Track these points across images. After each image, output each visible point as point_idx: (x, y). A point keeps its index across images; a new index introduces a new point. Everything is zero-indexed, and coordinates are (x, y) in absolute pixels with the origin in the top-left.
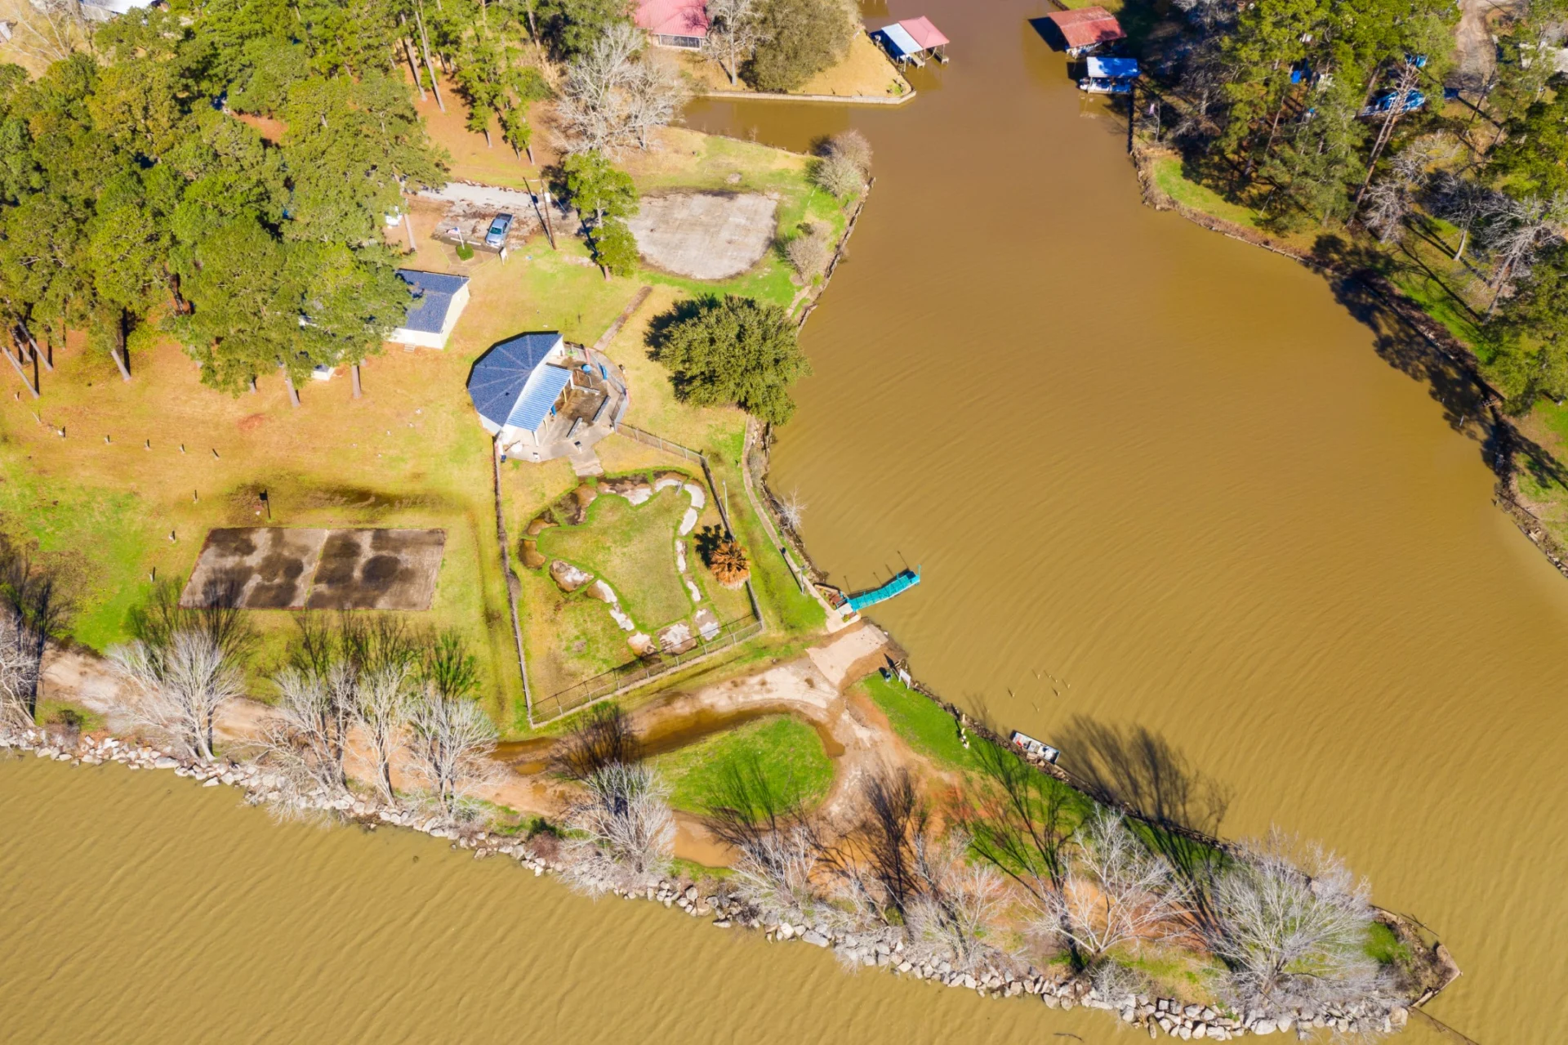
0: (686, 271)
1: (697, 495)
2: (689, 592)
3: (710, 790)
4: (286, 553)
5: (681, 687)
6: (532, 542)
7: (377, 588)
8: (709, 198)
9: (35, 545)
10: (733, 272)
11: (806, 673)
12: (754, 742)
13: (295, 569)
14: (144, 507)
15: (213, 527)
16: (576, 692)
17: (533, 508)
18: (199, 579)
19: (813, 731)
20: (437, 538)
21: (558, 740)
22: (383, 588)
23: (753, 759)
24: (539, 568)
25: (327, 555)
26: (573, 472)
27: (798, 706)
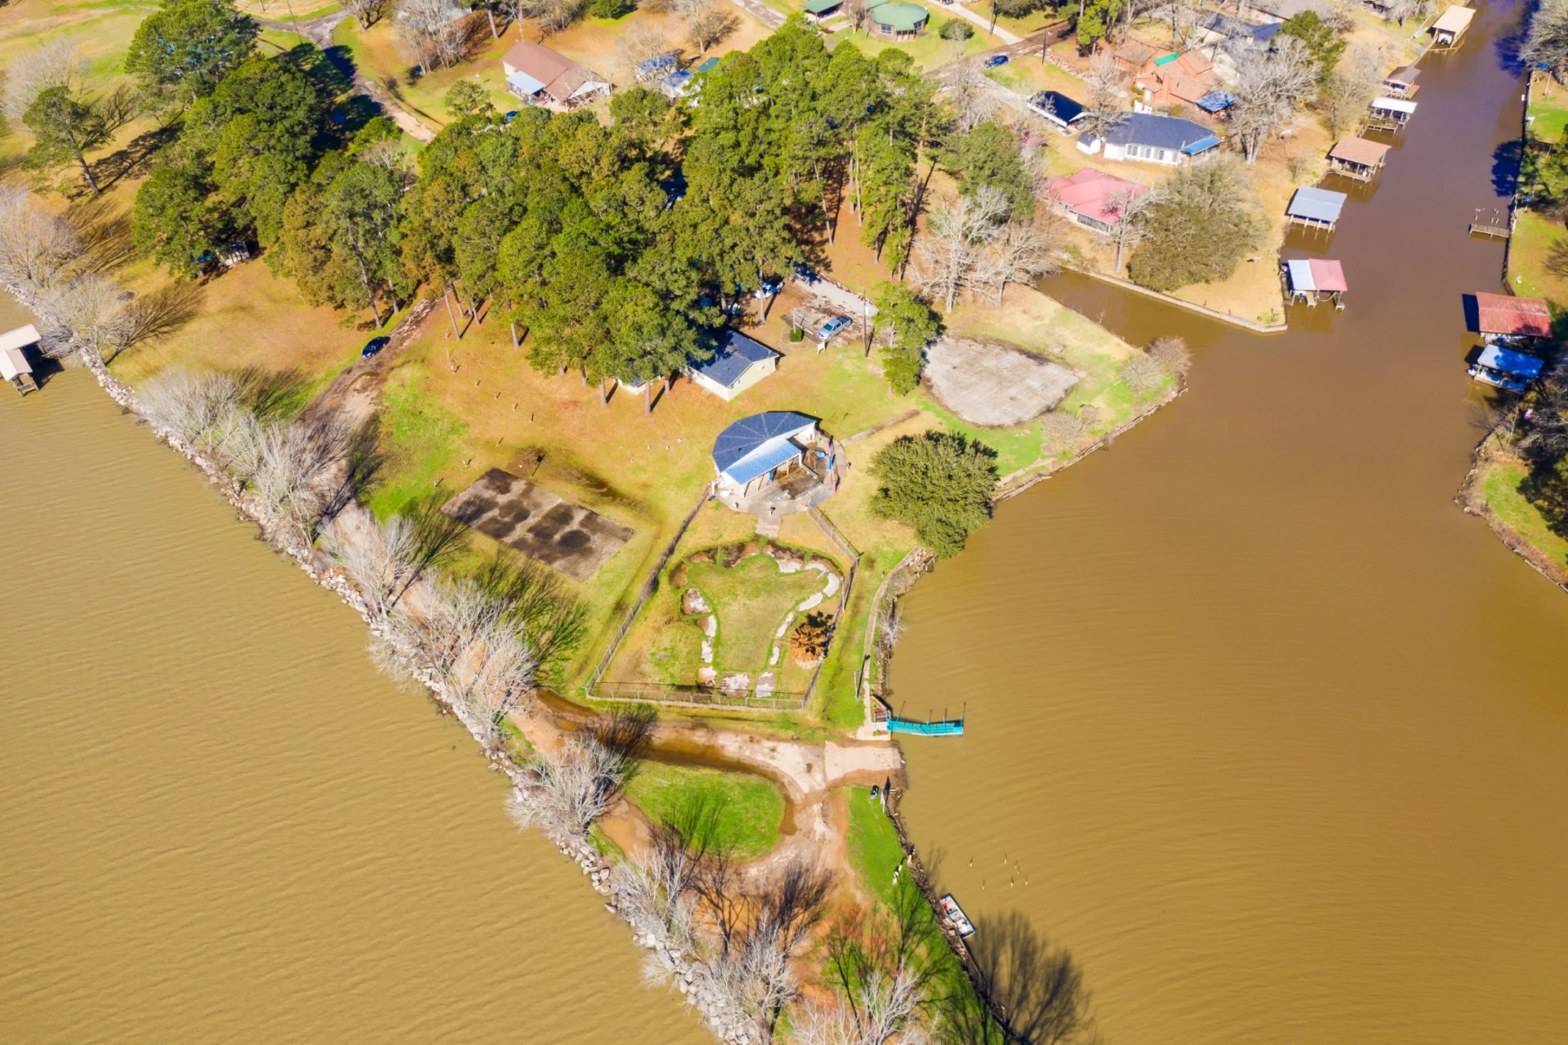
0: (958, 409)
1: (833, 583)
2: (770, 654)
3: (673, 806)
4: (525, 503)
5: (712, 723)
6: (688, 567)
7: (562, 552)
8: (1023, 358)
9: (390, 434)
10: (996, 423)
11: (811, 759)
12: (731, 789)
13: (522, 515)
14: (465, 437)
15: (496, 466)
16: (637, 689)
17: (707, 542)
18: (464, 497)
19: (783, 803)
20: (625, 534)
21: (598, 715)
22: (565, 554)
23: (722, 801)
24: (678, 588)
25: (548, 516)
26: (755, 528)
27: (786, 781)
